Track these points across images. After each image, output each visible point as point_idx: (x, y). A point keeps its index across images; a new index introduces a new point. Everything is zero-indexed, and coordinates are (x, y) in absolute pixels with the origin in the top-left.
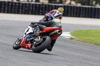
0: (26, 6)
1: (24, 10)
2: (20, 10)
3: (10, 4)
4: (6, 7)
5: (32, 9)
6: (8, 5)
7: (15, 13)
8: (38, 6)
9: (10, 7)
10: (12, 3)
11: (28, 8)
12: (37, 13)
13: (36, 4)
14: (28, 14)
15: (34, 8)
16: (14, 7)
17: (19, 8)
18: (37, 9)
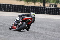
0: (49, 10)
1: (47, 12)
2: (45, 12)
3: (39, 8)
4: (37, 10)
5: (53, 11)
6: (38, 9)
7: (42, 14)
8: (56, 9)
9: (39, 10)
10: (40, 7)
11: (50, 11)
12: (55, 14)
13: (54, 8)
14: (50, 14)
15: (54, 11)
16: (41, 10)
17: (44, 11)
18: (56, 11)
